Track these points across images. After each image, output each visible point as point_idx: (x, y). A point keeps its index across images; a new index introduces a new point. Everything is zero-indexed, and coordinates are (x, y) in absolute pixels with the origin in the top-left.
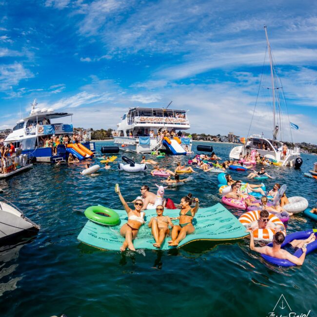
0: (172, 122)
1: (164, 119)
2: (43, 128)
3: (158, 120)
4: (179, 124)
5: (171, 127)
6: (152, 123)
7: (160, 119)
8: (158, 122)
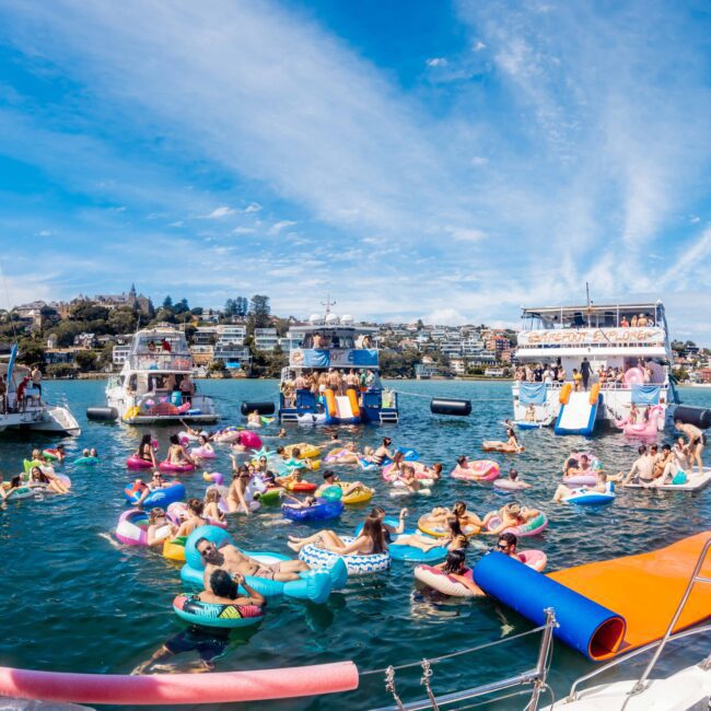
0: (612, 340)
1: (589, 333)
2: (303, 355)
3: (574, 336)
4: (634, 345)
5: (614, 357)
6: (558, 346)
7: (578, 336)
8: (575, 342)
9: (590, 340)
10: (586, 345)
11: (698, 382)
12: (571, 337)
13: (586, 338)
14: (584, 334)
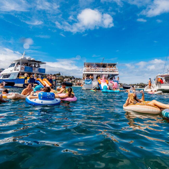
0: (107, 70)
1: (101, 69)
2: (24, 68)
4: (111, 72)
5: (106, 74)
6: (94, 71)
8: (98, 71)
9: (101, 70)
10: (100, 72)
11: (75, 85)
13: (100, 70)
14: (100, 69)
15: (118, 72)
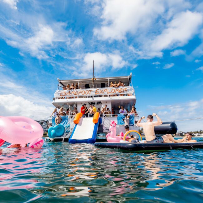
0: (106, 93)
7: (87, 92)
8: (85, 95)
9: (93, 94)
10: (91, 97)
12: (83, 93)
14: (90, 91)
15: (133, 95)
